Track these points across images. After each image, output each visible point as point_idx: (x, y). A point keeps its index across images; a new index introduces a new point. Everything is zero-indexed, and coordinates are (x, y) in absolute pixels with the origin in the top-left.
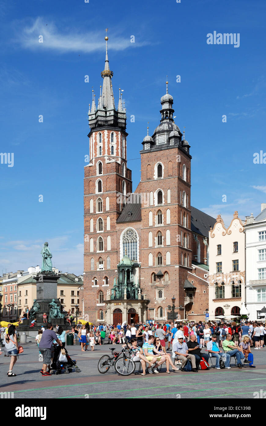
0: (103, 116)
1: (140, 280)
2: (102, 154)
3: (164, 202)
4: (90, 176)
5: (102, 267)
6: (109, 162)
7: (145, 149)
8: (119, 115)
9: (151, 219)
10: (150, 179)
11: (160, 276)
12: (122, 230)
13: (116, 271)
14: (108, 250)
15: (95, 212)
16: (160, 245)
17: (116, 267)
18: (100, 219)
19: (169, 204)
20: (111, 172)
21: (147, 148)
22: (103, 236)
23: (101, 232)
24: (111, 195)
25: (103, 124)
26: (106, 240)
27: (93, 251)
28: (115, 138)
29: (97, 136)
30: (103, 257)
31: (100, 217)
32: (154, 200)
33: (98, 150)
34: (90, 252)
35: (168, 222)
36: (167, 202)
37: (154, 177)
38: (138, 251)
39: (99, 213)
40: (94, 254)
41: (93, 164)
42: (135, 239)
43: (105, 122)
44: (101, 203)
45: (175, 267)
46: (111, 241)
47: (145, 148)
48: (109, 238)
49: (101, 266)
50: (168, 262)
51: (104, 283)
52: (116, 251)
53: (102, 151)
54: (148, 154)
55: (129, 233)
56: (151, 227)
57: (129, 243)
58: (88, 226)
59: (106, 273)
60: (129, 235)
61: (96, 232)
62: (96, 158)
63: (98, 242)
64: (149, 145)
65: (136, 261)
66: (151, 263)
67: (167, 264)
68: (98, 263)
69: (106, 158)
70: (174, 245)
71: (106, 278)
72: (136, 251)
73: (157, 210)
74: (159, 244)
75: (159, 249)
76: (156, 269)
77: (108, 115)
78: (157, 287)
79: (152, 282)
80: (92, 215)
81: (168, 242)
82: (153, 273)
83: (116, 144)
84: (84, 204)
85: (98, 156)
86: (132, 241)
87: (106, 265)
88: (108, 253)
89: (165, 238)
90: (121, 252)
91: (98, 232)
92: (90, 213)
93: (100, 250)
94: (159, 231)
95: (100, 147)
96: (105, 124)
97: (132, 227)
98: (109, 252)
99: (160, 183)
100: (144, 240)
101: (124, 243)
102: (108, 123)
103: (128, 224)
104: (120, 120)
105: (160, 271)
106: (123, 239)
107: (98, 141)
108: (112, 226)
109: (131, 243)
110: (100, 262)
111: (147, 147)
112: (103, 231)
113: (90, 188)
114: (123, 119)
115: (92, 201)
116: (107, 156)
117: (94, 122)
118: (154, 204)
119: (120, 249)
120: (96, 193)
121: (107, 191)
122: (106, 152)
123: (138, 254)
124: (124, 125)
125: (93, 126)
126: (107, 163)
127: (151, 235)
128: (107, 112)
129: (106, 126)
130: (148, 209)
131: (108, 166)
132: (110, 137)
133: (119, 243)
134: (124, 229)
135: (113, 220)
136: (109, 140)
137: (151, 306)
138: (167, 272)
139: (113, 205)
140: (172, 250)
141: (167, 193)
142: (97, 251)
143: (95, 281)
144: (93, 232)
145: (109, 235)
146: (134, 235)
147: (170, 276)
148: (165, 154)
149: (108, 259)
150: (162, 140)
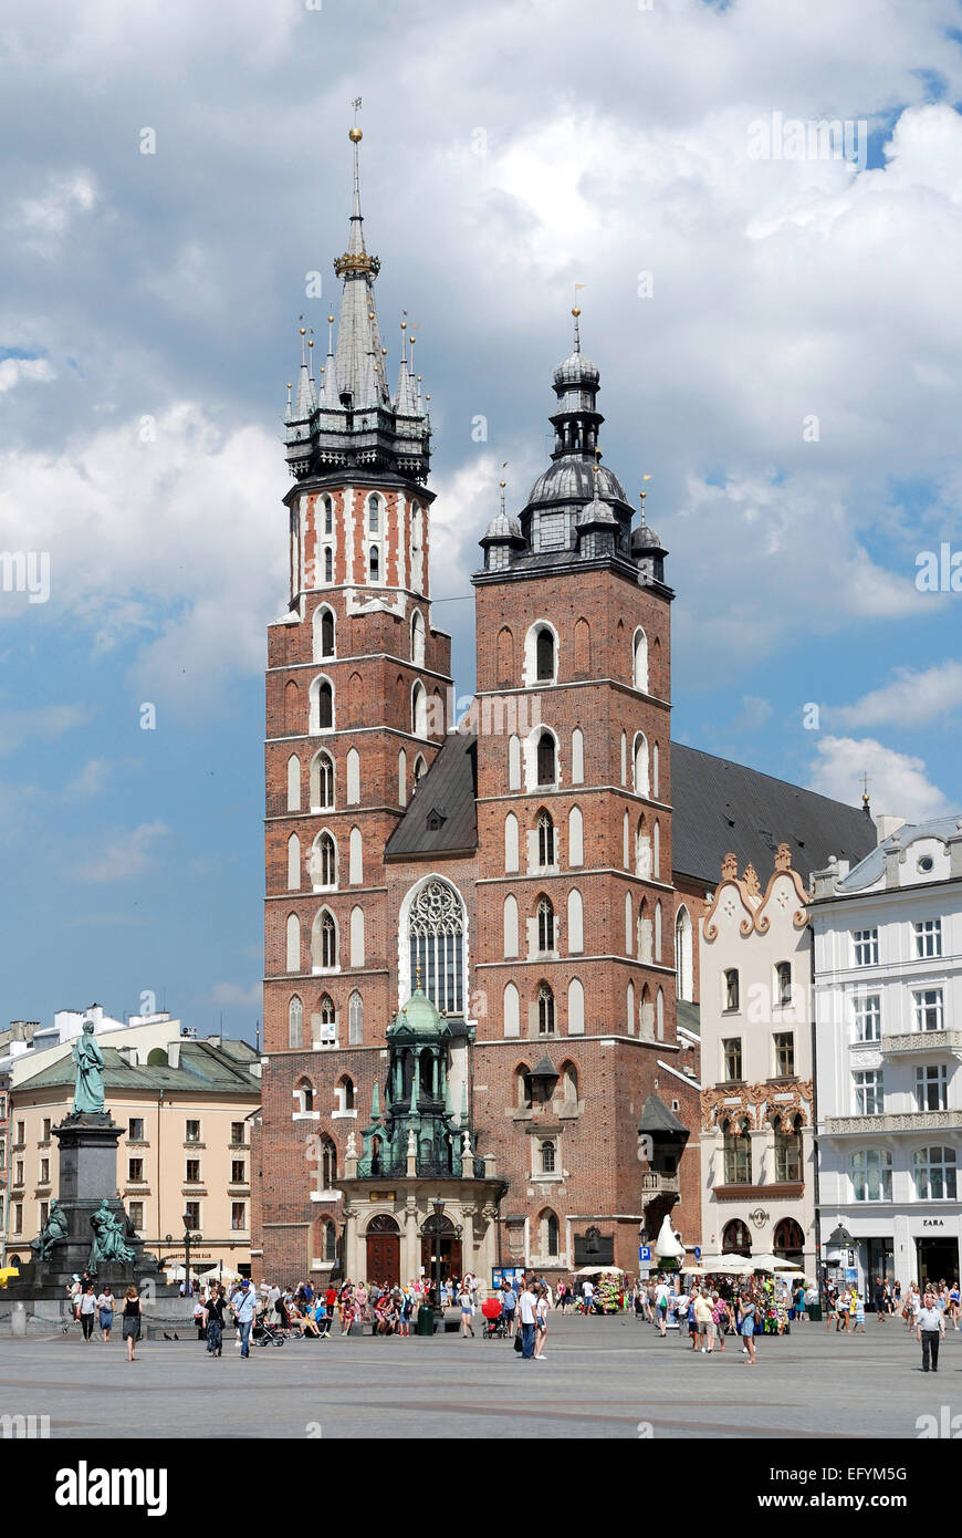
0: (340, 434)
1: (471, 1093)
2: (334, 576)
3: (563, 780)
4: (288, 661)
5: (333, 1035)
6: (361, 610)
7: (493, 569)
8: (402, 427)
9: (515, 844)
10: (507, 684)
12: (408, 885)
13: (384, 1054)
14: (352, 965)
15: (309, 809)
16: (546, 952)
17: (382, 1037)
18: (326, 836)
19: (576, 786)
20: (367, 653)
21: (500, 565)
22: (334, 908)
23: (328, 888)
24: (364, 741)
25: (340, 461)
26: (348, 923)
27: (298, 970)
28: (383, 515)
29: (315, 507)
30: (336, 992)
31: (325, 829)
32: (525, 767)
33: (320, 563)
35: (576, 858)
36: (571, 778)
37: (524, 677)
38: (466, 972)
39: (323, 811)
40: (303, 979)
41: (299, 614)
42: (454, 922)
43: (346, 456)
44: (330, 773)
45: (603, 1043)
46: (367, 928)
47: (492, 562)
48: (357, 917)
49: (328, 1031)
50: (576, 1023)
51: (338, 1103)
52: (383, 972)
53: (334, 565)
54: (503, 587)
55: (432, 897)
56: (513, 878)
57: (433, 938)
58: (278, 865)
59: (345, 1063)
60: (433, 904)
61: (311, 888)
62: (312, 592)
63: (316, 929)
64: (507, 554)
65: (460, 1013)
66: (511, 1027)
67: (570, 1032)
68: (318, 1017)
69: (350, 594)
70: (596, 952)
71: (348, 1083)
72: (460, 975)
73: (534, 809)
74: (542, 947)
75: (542, 968)
76: (533, 1048)
77: (356, 429)
78: (532, 1129)
79: (515, 1104)
80: (295, 822)
81: (576, 943)
82: (521, 1069)
83: (387, 538)
84: (267, 772)
85: (321, 583)
86: (445, 932)
87: (344, 1026)
88: (353, 977)
89: (566, 923)
90: (401, 977)
91: (319, 889)
92: (289, 810)
93: (325, 964)
94: (543, 895)
95: (328, 550)
96: (346, 463)
97: (446, 873)
98: (357, 974)
99: (544, 701)
100: (488, 931)
101: (413, 939)
102: (358, 458)
103: (426, 861)
104: (403, 443)
105: (546, 1060)
106: (412, 920)
107: (320, 526)
108: (368, 869)
109: (441, 937)
110: (325, 1015)
111: (500, 559)
112: (334, 888)
113: (289, 709)
114: (416, 439)
115: (294, 765)
116: (354, 588)
117: (305, 450)
118: (522, 783)
119: (398, 960)
120: (311, 733)
121: (350, 727)
122: (350, 571)
123: (466, 984)
124: (418, 464)
125: (302, 466)
126: (353, 616)
127: (511, 906)
128: (356, 417)
129: (350, 468)
130: (501, 803)
131: (356, 628)
132: (366, 511)
133: (397, 936)
134: (414, 882)
135: (372, 841)
136: (359, 526)
137: (512, 1209)
138: (568, 1066)
139: (373, 781)
140: (590, 974)
141: (570, 744)
142: (314, 968)
143: (306, 1092)
144: (300, 891)
145: (359, 902)
146: (454, 904)
147: (581, 1083)
148: (564, 590)
149: (355, 1003)
150: (555, 536)
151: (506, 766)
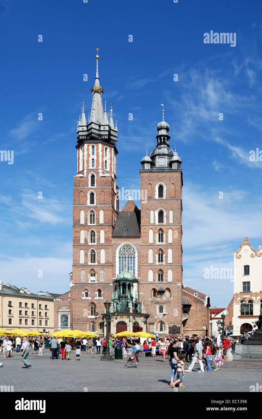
0: (97, 130)
1: (139, 294)
2: (95, 166)
3: (166, 222)
4: (80, 186)
5: (95, 279)
6: (104, 175)
7: (145, 169)
8: (112, 132)
9: (152, 236)
10: (150, 198)
11: (161, 292)
12: (119, 245)
13: (111, 284)
14: (101, 263)
15: (87, 224)
16: (161, 263)
17: (111, 280)
18: (92, 231)
19: (171, 224)
20: (106, 186)
21: (148, 168)
22: (96, 249)
23: (93, 244)
24: (105, 208)
25: (97, 137)
26: (100, 253)
27: (84, 263)
28: (108, 153)
29: (89, 147)
30: (95, 269)
31: (92, 229)
32: (155, 218)
33: (91, 162)
34: (80, 263)
35: (170, 241)
36: (169, 222)
37: (155, 196)
38: (136, 266)
39: (91, 225)
40: (85, 265)
41: (84, 175)
42: (133, 254)
43: (99, 136)
44: (94, 215)
45: (178, 284)
46: (106, 254)
47: (146, 167)
48: (103, 252)
49: (93, 278)
50: (170, 279)
51: (96, 295)
52: (110, 265)
53: (95, 163)
54: (149, 173)
55: (126, 248)
56: (151, 245)
57: (126, 258)
58: (77, 237)
59: (99, 286)
60: (126, 250)
61: (88, 243)
62: (89, 169)
63: (89, 254)
64: (150, 166)
66: (151, 278)
67: (168, 281)
68: (89, 275)
69: (100, 171)
70: (176, 263)
71: (99, 291)
72: (134, 267)
73: (158, 228)
74: (159, 261)
75: (160, 266)
76: (157, 285)
77: (101, 129)
78: (157, 303)
79: (151, 298)
80: (83, 227)
82: (154, 289)
83: (110, 159)
85: (91, 167)
86: (130, 256)
87: (98, 277)
88: (101, 266)
89: (167, 256)
90: (116, 266)
91: (90, 244)
92: (81, 223)
93: (92, 262)
94: (160, 249)
95: (93, 159)
97: (131, 242)
98: (103, 265)
99: (161, 203)
100: (143, 257)
101: (120, 258)
102: (102, 137)
103: (125, 239)
104: (112, 137)
105: (162, 288)
106: (119, 253)
107: (91, 152)
108: (106, 240)
109: (128, 258)
110: (92, 275)
111: (148, 166)
112: (95, 244)
113: (81, 198)
114: (115, 136)
115: (82, 212)
117: (86, 133)
118: (154, 222)
119: (115, 262)
120: (88, 205)
121: (100, 204)
122: (100, 165)
123: (136, 269)
125: (84, 137)
126: (102, 177)
127: (151, 252)
128: (101, 126)
129: (99, 139)
130: (148, 226)
131: (102, 180)
132: (105, 151)
133: (115, 257)
134: (120, 244)
135: (107, 233)
136: (103, 154)
137: (151, 321)
138: (168, 289)
139: (108, 218)
140: (174, 268)
141: (169, 214)
142: (89, 263)
143: (86, 293)
144: (84, 244)
145: (103, 248)
146: (132, 250)
147: (171, 293)
148: (167, 176)
149: (102, 272)
150: (162, 163)
151: (149, 218)
